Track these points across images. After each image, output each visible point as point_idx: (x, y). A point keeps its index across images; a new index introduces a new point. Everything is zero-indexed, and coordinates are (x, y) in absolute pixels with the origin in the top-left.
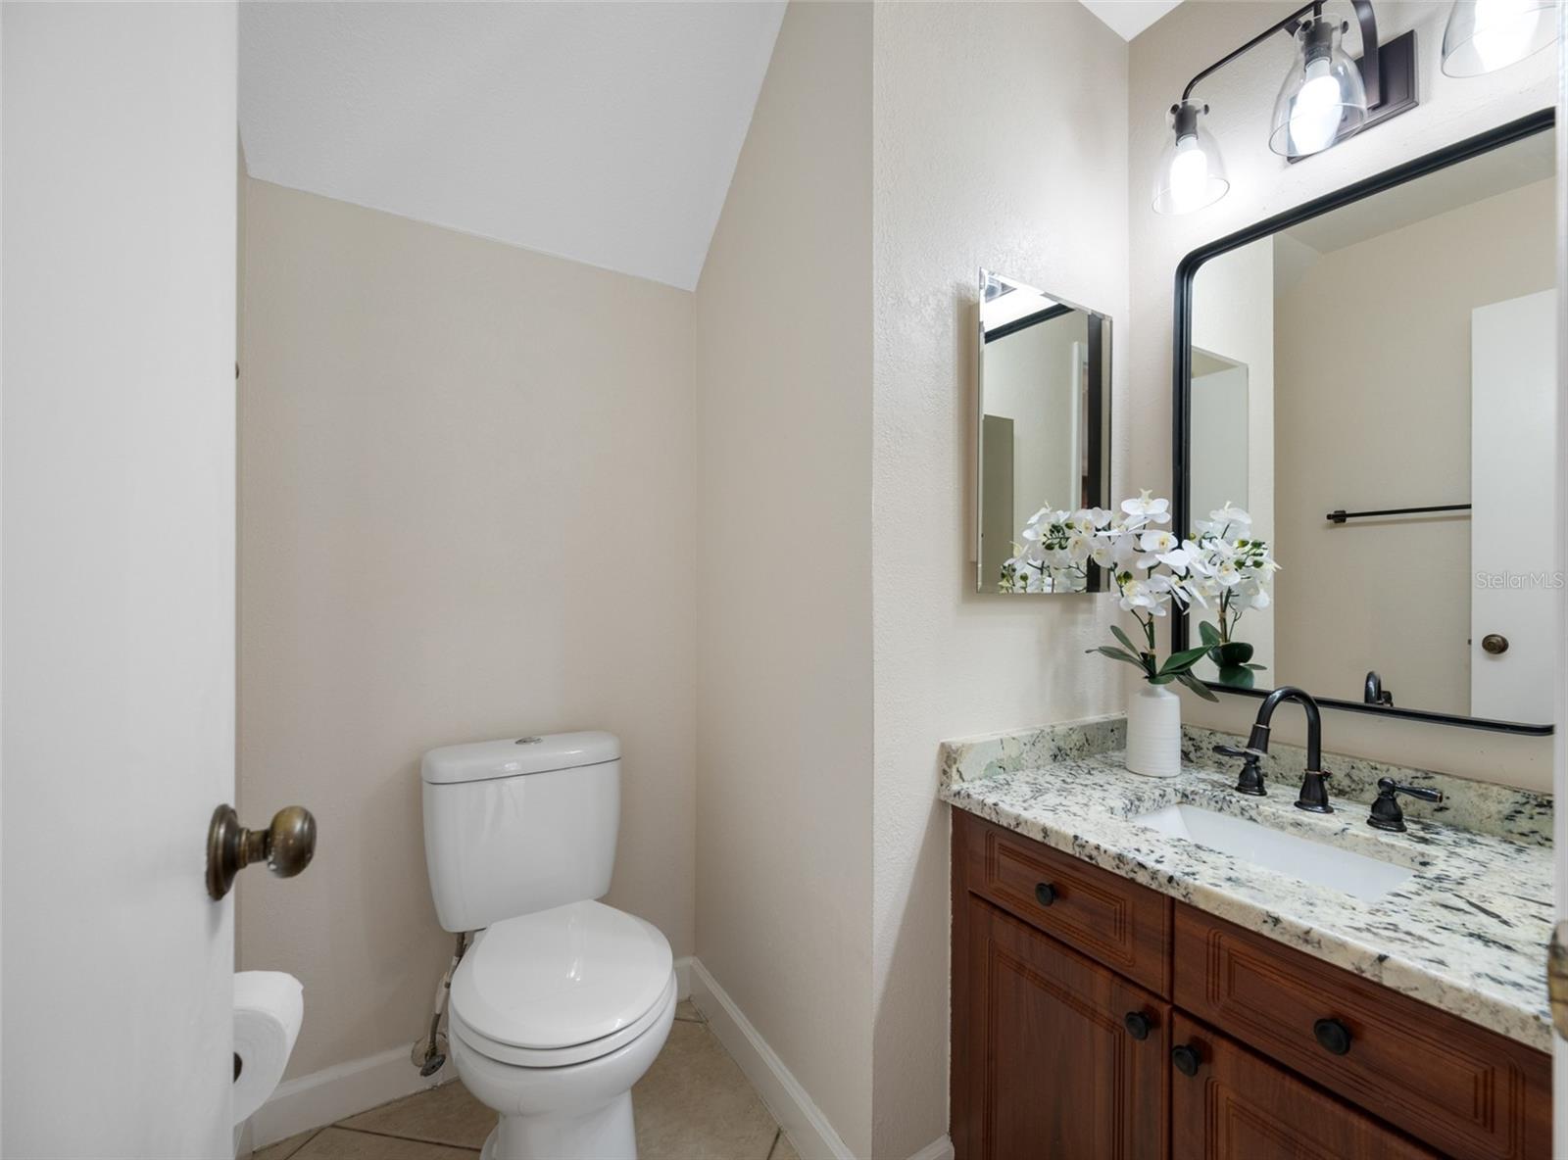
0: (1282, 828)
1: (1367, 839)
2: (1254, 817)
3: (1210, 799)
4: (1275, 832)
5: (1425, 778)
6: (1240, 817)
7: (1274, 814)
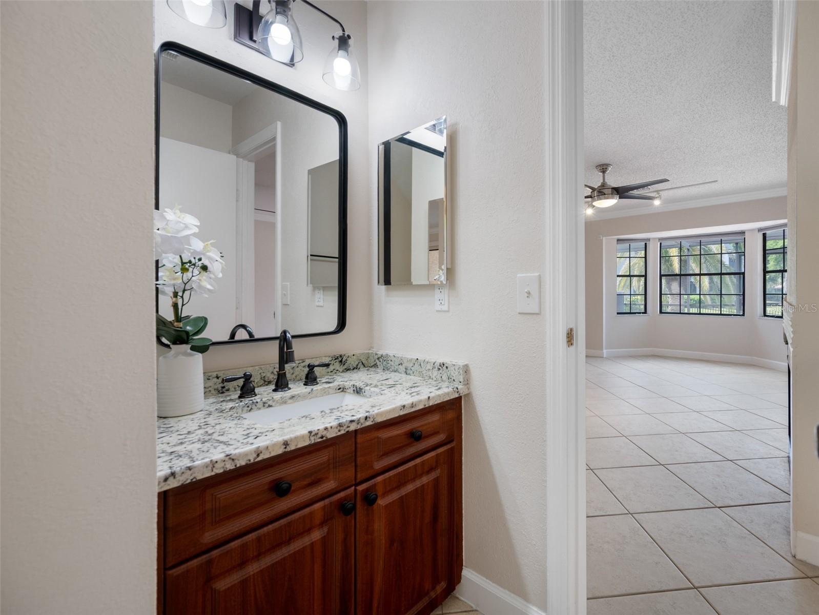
0: (285, 403)
1: (321, 389)
2: (271, 404)
3: (244, 407)
4: (284, 406)
5: (303, 362)
6: (263, 408)
7: (281, 398)
